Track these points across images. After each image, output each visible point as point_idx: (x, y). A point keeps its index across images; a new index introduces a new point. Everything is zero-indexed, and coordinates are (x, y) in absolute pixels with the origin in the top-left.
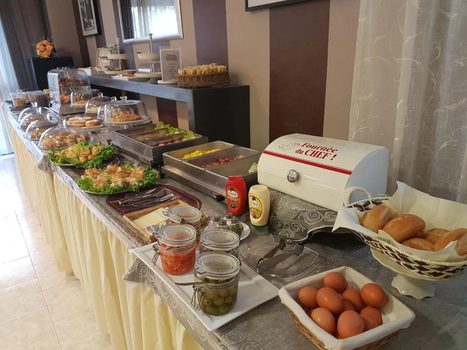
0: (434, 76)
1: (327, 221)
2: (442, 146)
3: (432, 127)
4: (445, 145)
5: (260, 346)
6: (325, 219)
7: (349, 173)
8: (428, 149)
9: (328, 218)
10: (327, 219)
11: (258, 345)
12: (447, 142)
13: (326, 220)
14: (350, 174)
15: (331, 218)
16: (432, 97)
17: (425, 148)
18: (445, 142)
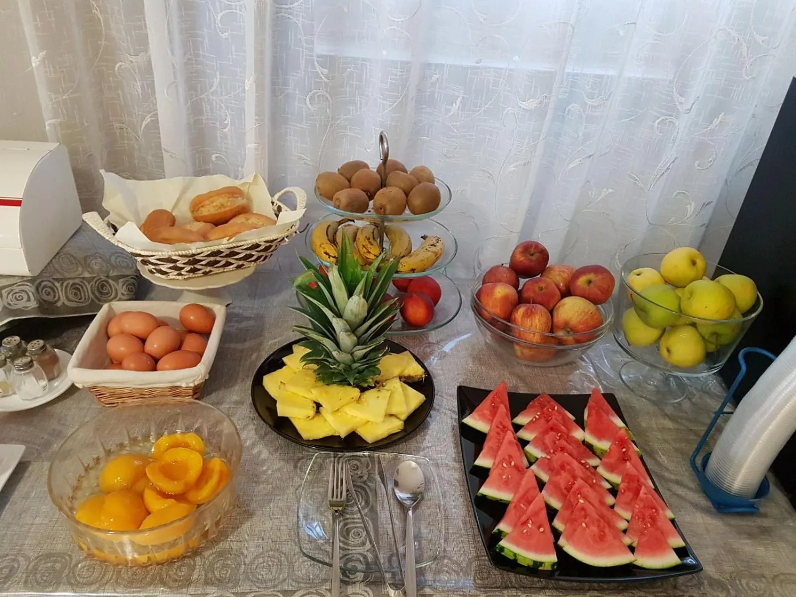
0: (95, 6)
1: (13, 308)
2: (145, 123)
3: (120, 92)
4: (149, 120)
5: (13, 557)
6: (7, 306)
7: (17, 203)
8: (125, 129)
9: (10, 302)
10: (9, 304)
11: (10, 557)
12: (150, 115)
13: (10, 307)
14: (20, 205)
15: (16, 302)
16: (103, 42)
17: (120, 129)
18: (147, 116)
